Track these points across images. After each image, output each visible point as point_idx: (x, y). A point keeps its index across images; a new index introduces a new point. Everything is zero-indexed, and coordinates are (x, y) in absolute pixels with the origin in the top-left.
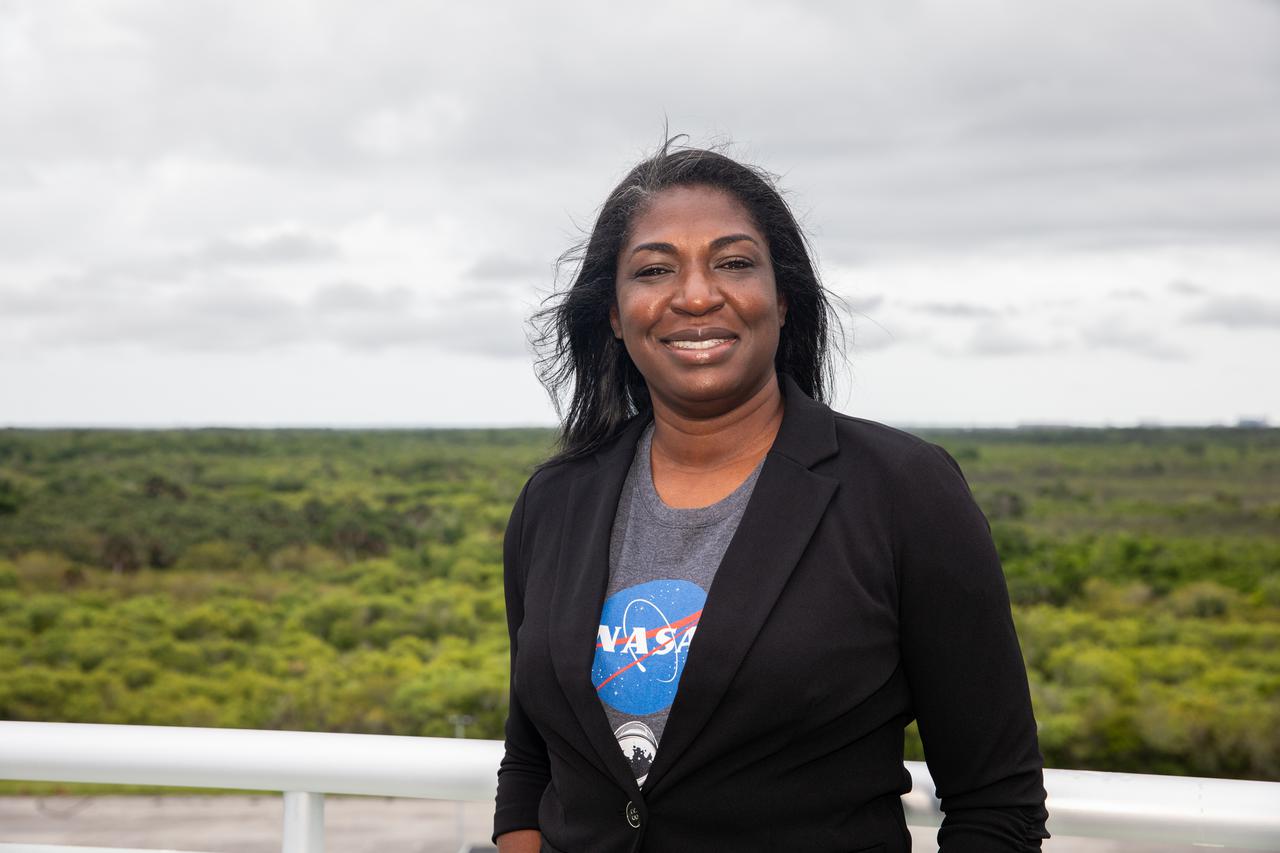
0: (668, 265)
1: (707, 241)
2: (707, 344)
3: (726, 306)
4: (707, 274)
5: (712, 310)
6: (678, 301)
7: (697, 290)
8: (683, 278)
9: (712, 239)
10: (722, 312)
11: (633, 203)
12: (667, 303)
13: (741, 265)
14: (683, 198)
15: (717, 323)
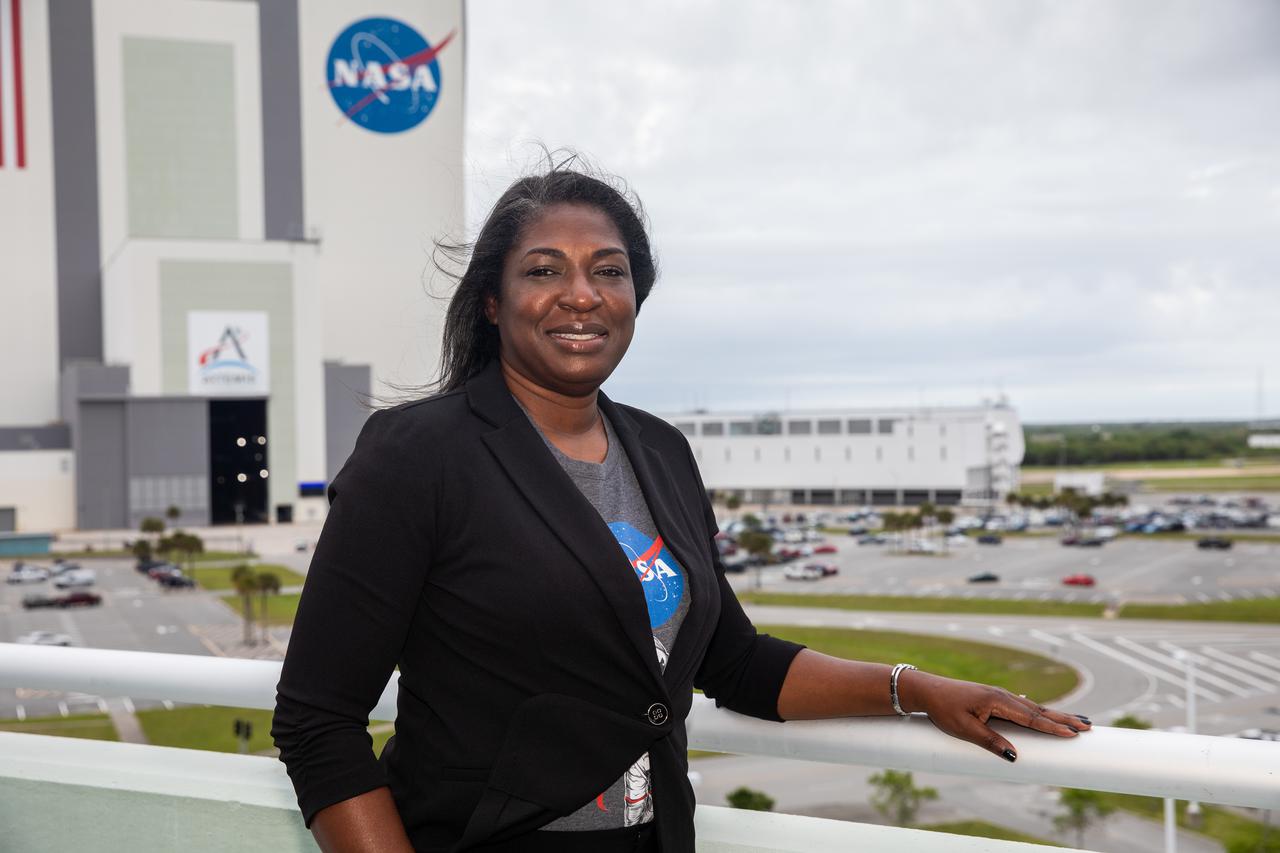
0: (555, 269)
1: (590, 251)
2: (584, 337)
3: (603, 307)
4: (590, 279)
5: (594, 308)
6: (566, 299)
7: (583, 291)
8: (570, 278)
9: (595, 250)
10: (598, 310)
11: (524, 212)
12: (556, 300)
13: (613, 273)
14: (569, 213)
15: (595, 320)
